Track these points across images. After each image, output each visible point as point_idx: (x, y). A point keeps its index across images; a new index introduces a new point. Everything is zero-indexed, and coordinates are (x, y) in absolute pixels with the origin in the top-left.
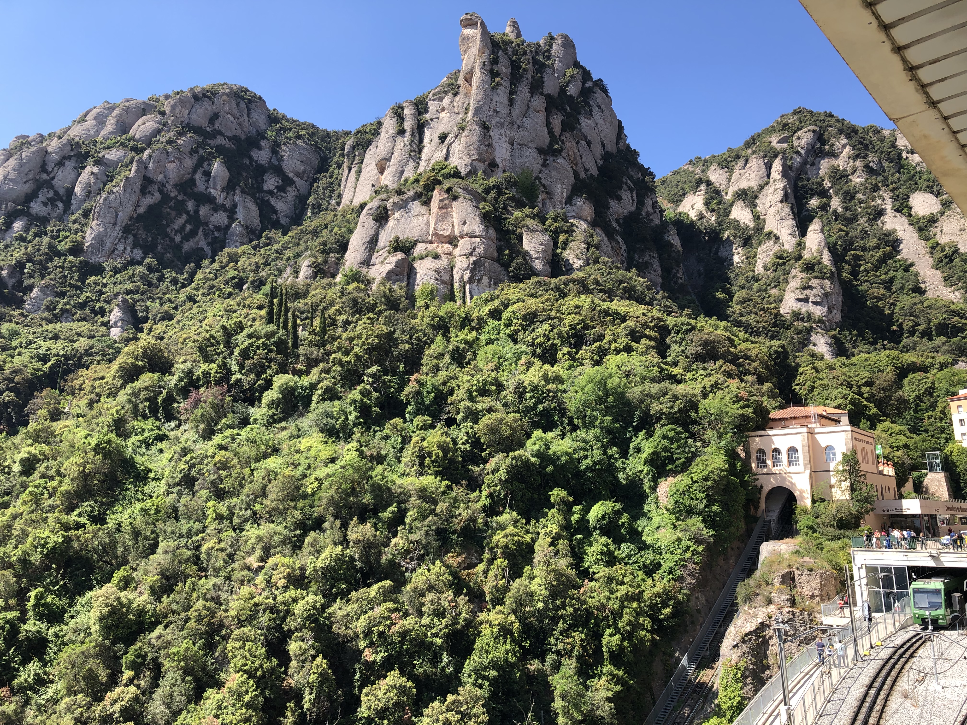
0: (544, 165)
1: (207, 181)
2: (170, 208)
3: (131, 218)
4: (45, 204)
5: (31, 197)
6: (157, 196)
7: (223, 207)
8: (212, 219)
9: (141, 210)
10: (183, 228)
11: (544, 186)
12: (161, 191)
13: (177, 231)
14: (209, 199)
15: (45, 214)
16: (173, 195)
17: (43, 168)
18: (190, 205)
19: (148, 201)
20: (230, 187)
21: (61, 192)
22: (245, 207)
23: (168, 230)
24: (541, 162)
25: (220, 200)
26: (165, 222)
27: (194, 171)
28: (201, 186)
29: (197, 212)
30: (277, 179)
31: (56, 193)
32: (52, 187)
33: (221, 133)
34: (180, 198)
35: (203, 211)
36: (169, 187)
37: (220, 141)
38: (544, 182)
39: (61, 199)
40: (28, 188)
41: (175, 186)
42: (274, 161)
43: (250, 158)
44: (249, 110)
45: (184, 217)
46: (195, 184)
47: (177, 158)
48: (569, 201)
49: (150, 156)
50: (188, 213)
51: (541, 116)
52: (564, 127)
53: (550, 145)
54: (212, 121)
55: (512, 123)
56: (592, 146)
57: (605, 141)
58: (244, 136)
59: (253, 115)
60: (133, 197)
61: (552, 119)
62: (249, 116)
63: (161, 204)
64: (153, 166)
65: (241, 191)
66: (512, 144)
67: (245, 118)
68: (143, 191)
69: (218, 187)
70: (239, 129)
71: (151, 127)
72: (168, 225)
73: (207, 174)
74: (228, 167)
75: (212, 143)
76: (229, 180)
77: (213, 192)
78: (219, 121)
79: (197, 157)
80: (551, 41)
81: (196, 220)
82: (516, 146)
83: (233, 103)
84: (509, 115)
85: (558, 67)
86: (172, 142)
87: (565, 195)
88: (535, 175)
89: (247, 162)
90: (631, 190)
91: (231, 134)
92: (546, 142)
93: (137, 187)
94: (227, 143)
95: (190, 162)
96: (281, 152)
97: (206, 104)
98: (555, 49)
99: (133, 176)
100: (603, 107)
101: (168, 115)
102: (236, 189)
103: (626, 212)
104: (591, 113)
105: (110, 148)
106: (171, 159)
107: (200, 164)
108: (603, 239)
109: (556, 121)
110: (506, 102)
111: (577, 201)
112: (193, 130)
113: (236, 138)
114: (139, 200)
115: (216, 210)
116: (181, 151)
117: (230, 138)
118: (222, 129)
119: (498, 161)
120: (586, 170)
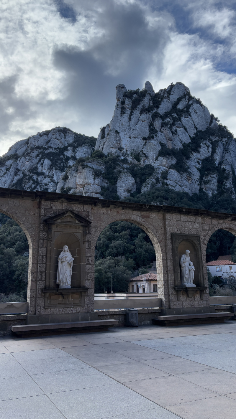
1: (42, 167)
2: (26, 179)
3: (10, 185)
6: (22, 175)
7: (49, 176)
8: (44, 181)
9: (14, 182)
10: (31, 186)
11: (144, 154)
12: (23, 173)
13: (28, 188)
14: (42, 174)
16: (28, 174)
18: (35, 177)
19: (17, 178)
20: (50, 168)
22: (56, 175)
23: (24, 188)
24: (144, 144)
25: (47, 174)
27: (37, 164)
28: (40, 170)
29: (37, 179)
30: (74, 161)
33: (51, 147)
34: (31, 175)
35: (40, 178)
36: (26, 171)
37: (50, 150)
38: (144, 152)
41: (29, 171)
42: (73, 155)
43: (64, 155)
44: (65, 136)
45: (32, 182)
46: (38, 169)
47: (29, 160)
48: (157, 159)
49: (19, 161)
50: (33, 180)
51: (145, 123)
52: (163, 125)
53: (150, 135)
54: (47, 143)
55: (130, 129)
56: (188, 130)
57: (198, 126)
58: (62, 147)
59: (67, 138)
60: (11, 177)
61: (155, 123)
62: (65, 138)
63: (22, 179)
64: (20, 164)
65: (56, 169)
66: (130, 138)
67: (63, 139)
68: (16, 174)
69: (46, 169)
70: (60, 144)
71: (23, 150)
72: (24, 186)
73: (42, 164)
74: (51, 160)
75: (46, 152)
76: (51, 165)
77: (44, 171)
78: (51, 142)
79: (38, 158)
80: (172, 86)
81: (37, 183)
82: (132, 138)
83: (57, 135)
84: (129, 125)
85: (174, 97)
86: (28, 154)
87: (155, 157)
88: (140, 150)
89: (62, 156)
90: (208, 147)
91: (56, 147)
92: (147, 134)
93: (13, 173)
94: (53, 151)
95: (35, 160)
96: (76, 151)
97: (45, 137)
98: (173, 90)
99: (11, 169)
100: (197, 111)
101: (29, 144)
102: (54, 169)
103: (203, 157)
104: (190, 115)
105: (8, 159)
106: (27, 160)
107: (40, 160)
108: (174, 174)
109: (158, 123)
110: (127, 120)
111: (160, 159)
112: (38, 148)
113: (58, 148)
114: (14, 178)
115: (45, 177)
116: (31, 157)
117: (55, 149)
118: (52, 145)
119: (123, 146)
120: (182, 141)
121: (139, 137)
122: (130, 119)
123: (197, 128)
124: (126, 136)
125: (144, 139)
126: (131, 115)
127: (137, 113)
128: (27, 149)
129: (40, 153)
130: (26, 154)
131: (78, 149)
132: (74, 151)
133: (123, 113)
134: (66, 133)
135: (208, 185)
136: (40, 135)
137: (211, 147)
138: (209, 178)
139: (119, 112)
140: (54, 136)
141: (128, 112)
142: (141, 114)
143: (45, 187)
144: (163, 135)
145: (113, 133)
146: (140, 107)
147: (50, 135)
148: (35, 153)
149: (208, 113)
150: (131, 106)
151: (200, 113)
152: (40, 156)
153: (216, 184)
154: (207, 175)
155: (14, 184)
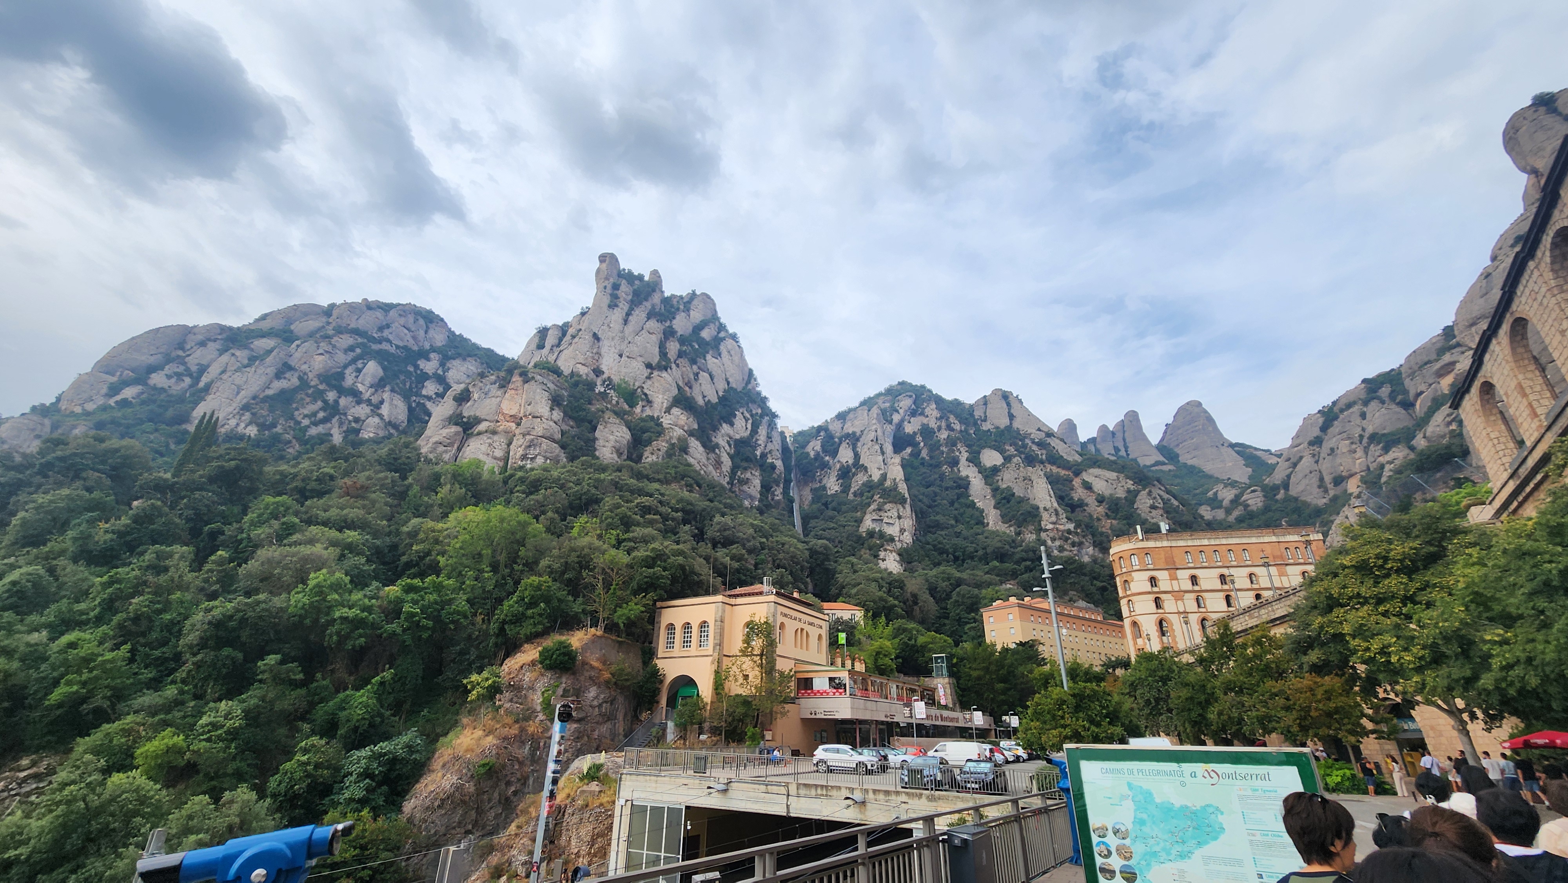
0: (649, 377)
1: (357, 377)
2: (307, 395)
3: (254, 398)
4: (169, 377)
5: (152, 369)
6: (295, 381)
7: (369, 402)
8: (353, 410)
9: (270, 392)
10: (314, 414)
11: (646, 395)
12: (300, 378)
13: (306, 416)
14: (355, 394)
15: (165, 386)
16: (312, 383)
17: (181, 346)
18: (331, 396)
19: (280, 385)
20: (379, 385)
21: (194, 368)
22: (391, 404)
23: (296, 413)
24: (646, 374)
25: (366, 396)
26: (294, 406)
27: (345, 367)
28: (349, 381)
29: (336, 402)
31: (187, 369)
32: (184, 364)
33: (389, 341)
34: (321, 387)
35: (343, 401)
36: (311, 376)
37: (385, 346)
38: (646, 391)
39: (190, 375)
40: (152, 360)
41: (319, 376)
42: (440, 372)
43: (416, 367)
44: (427, 327)
45: (320, 404)
46: (343, 378)
47: (327, 352)
48: (668, 411)
49: (298, 346)
50: (325, 402)
51: (654, 337)
52: (681, 354)
53: (659, 362)
54: (381, 329)
55: (623, 338)
56: (715, 380)
57: (730, 380)
58: (416, 348)
59: (431, 333)
60: (264, 379)
61: (668, 345)
62: (426, 332)
63: (296, 390)
64: (297, 355)
65: (392, 391)
66: (621, 356)
67: (422, 333)
68: (278, 376)
69: (367, 383)
70: (412, 341)
71: (313, 324)
72: (297, 409)
73: (359, 371)
74: (384, 369)
75: (375, 347)
76: (381, 379)
77: (361, 388)
78: (390, 330)
79: (351, 355)
80: (693, 295)
81: (333, 410)
82: (624, 358)
83: (411, 319)
84: (622, 332)
85: (696, 316)
86: (327, 337)
87: (665, 405)
88: (637, 384)
89: (411, 369)
90: (747, 420)
91: (401, 344)
92: (655, 360)
93: (271, 371)
94: (393, 350)
95: (342, 358)
96: (448, 365)
97: (379, 314)
98: (695, 302)
99: (269, 360)
100: (732, 353)
101: (334, 316)
102: (387, 388)
103: (738, 437)
104: (720, 355)
105: (263, 336)
106: (321, 351)
107: (354, 361)
108: (696, 446)
109: (673, 347)
110: (621, 321)
111: (676, 411)
112: (356, 332)
113: (405, 348)
114: (271, 382)
115: (359, 402)
116: (334, 346)
117: (397, 347)
118: (391, 337)
119: (604, 368)
120: (704, 397)
121: (639, 359)
122: (626, 322)
123: (728, 383)
124: (613, 349)
125: (649, 366)
126: (628, 314)
127: (639, 315)
128: (323, 327)
129: (358, 345)
130: (319, 336)
131: (456, 363)
132: (442, 364)
133: (612, 306)
134: (431, 322)
135: (745, 488)
136: (369, 306)
137: (750, 422)
138: (748, 475)
139: (607, 300)
140: (402, 321)
141: (624, 306)
142: (648, 319)
143: (353, 425)
144: (679, 373)
145: (588, 337)
146: (648, 305)
147: (393, 313)
148: (346, 340)
149: (746, 365)
150: (630, 297)
151: (736, 359)
152: (358, 351)
153: (759, 488)
154: (745, 469)
155: (267, 397)
